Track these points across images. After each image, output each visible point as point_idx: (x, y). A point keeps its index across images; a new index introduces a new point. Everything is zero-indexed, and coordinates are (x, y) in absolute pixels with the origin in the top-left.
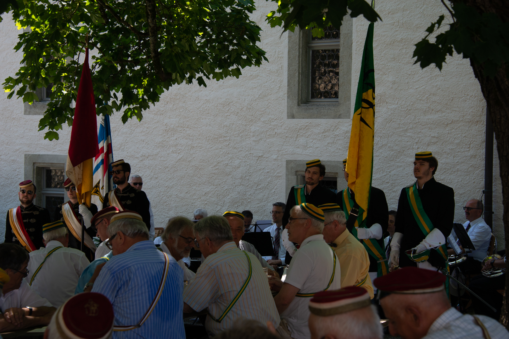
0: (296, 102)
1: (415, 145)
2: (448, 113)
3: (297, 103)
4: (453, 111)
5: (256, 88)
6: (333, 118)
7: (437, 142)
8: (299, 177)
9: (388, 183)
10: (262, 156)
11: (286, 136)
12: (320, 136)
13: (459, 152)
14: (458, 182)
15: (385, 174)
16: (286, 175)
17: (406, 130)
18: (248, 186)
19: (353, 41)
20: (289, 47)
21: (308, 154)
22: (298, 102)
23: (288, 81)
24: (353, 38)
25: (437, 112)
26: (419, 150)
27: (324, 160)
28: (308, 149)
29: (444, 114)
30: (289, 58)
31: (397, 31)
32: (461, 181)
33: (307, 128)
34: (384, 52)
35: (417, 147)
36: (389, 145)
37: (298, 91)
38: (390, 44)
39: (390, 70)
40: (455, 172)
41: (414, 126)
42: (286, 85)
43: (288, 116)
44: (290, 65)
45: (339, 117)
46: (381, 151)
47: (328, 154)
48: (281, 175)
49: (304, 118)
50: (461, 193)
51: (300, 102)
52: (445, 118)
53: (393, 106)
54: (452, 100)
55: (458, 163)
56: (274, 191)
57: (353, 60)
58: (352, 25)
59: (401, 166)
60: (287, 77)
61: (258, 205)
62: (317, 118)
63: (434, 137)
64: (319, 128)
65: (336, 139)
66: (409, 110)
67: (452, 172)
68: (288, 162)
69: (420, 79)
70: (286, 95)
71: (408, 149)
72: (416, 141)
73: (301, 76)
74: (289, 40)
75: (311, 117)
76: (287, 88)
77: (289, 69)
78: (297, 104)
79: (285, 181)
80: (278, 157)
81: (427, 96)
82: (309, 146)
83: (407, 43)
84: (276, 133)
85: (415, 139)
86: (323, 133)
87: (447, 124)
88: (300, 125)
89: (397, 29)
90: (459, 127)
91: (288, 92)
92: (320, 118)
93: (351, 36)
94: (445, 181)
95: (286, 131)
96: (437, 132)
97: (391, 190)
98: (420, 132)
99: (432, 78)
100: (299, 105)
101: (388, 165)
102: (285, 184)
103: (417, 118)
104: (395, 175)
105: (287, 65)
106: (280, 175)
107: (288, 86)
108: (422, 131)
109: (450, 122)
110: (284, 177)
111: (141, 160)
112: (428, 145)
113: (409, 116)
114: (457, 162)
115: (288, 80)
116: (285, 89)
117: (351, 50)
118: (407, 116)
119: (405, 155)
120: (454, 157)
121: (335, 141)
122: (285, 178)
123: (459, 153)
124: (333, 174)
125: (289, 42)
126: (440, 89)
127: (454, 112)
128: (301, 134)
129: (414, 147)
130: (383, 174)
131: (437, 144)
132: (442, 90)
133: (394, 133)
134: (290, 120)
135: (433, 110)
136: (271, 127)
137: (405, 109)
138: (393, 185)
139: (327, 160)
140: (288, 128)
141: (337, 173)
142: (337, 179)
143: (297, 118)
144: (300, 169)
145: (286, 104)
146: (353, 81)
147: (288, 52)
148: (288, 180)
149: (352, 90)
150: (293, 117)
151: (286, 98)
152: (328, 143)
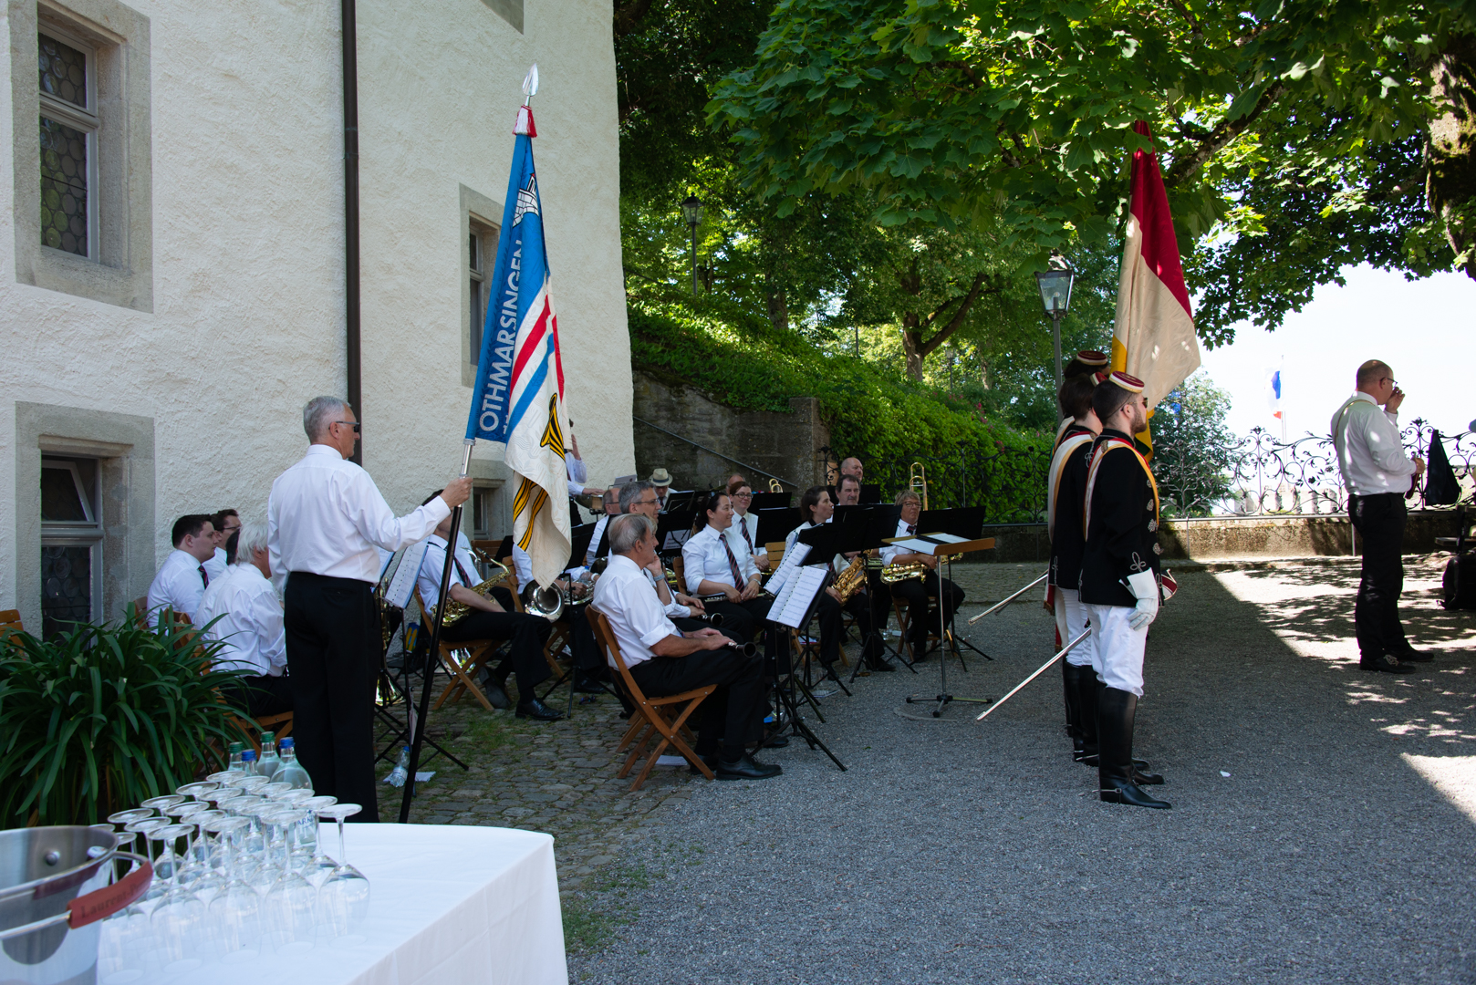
0: (37, 239)
4: (301, 334)
6: (121, 306)
7: (283, 391)
11: (15, 330)
12: (95, 344)
16: (17, 444)
17: (242, 360)
19: (153, 129)
20: (14, 80)
21: (70, 389)
23: (16, 175)
27: (106, 410)
28: (67, 376)
29: (290, 337)
30: (16, 109)
33: (64, 317)
34: (205, 180)
36: (219, 387)
38: (215, 166)
42: (11, 182)
43: (18, 274)
44: (18, 131)
45: (132, 304)
46: (205, 399)
47: (112, 396)
48: (5, 444)
49: (57, 290)
53: (224, 304)
59: (236, 436)
60: (11, 160)
62: (86, 295)
64: (93, 325)
65: (126, 359)
68: (22, 408)
70: (11, 213)
74: (12, 56)
75: (73, 290)
76: (11, 192)
77: (16, 140)
78: (39, 248)
79: (13, 461)
82: (68, 369)
86: (101, 337)
88: (49, 307)
89: (223, 140)
91: (16, 207)
92: (94, 299)
93: (149, 116)
95: (13, 316)
97: (223, 488)
98: (262, 367)
101: (218, 432)
102: (13, 472)
103: (258, 337)
105: (11, 126)
106: (1, 443)
107: (15, 188)
108: (264, 366)
110: (12, 450)
112: (273, 396)
115: (15, 170)
116: (8, 194)
118: (243, 330)
119: (240, 413)
121: (124, 364)
122: (14, 452)
124: (117, 448)
125: (13, 64)
128: (51, 333)
130: (214, 453)
134: (24, 286)
139: (111, 410)
140: (19, 310)
141: (131, 445)
142: (126, 462)
143: (41, 286)
144: (50, 429)
145: (11, 238)
146: (155, 225)
147: (14, 92)
148: (21, 460)
149: (154, 246)
150: (31, 280)
151: (11, 220)
152: (112, 368)
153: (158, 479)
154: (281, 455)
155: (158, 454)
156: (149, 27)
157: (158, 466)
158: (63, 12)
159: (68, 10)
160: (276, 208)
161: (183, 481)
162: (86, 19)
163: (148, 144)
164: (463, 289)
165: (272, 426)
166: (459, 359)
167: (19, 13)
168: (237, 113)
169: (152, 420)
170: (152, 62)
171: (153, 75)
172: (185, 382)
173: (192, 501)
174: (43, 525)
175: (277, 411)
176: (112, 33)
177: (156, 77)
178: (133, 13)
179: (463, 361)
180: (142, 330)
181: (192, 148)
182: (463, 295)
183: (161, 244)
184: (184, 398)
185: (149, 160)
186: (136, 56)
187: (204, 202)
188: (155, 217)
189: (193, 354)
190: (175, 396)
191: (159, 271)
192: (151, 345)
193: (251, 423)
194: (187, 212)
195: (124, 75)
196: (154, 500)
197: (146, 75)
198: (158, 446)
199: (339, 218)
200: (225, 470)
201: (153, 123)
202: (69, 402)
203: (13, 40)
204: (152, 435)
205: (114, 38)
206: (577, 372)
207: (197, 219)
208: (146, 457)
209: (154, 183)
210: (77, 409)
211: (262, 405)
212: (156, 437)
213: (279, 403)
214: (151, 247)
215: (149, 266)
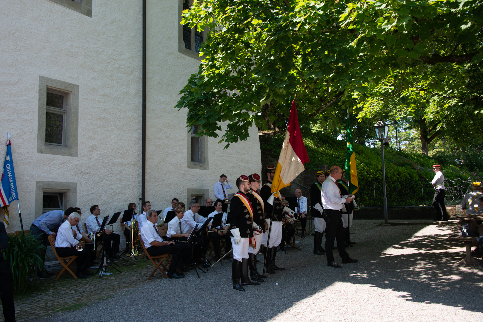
4: (126, 158)
5: (13, 128)
6: (68, 156)
7: (120, 173)
11: (36, 164)
12: (59, 166)
16: (36, 191)
17: (106, 167)
19: (79, 112)
20: (39, 107)
21: (51, 177)
23: (38, 128)
27: (62, 181)
28: (51, 174)
29: (123, 159)
30: (39, 113)
33: (51, 160)
34: (95, 122)
36: (98, 174)
38: (98, 118)
43: (38, 151)
44: (40, 118)
45: (71, 155)
46: (94, 177)
47: (64, 178)
48: (33, 191)
49: (49, 154)
50: (130, 200)
53: (100, 153)
57: (79, 123)
60: (37, 125)
62: (57, 154)
64: (59, 161)
68: (37, 182)
70: (37, 137)
74: (39, 101)
75: (54, 153)
76: (37, 132)
78: (44, 144)
79: (35, 195)
80: (30, 178)
82: (51, 172)
84: (28, 162)
86: (61, 164)
88: (46, 158)
89: (101, 111)
91: (38, 136)
92: (59, 155)
93: (78, 109)
95: (36, 161)
101: (98, 185)
102: (35, 197)
103: (112, 160)
106: (31, 191)
112: (116, 175)
116: (36, 133)
117: (78, 117)
121: (68, 170)
122: (35, 193)
124: (66, 190)
128: (47, 164)
130: (96, 190)
134: (39, 154)
136: (24, 157)
139: (64, 181)
140: (38, 159)
141: (70, 190)
142: (68, 194)
143: (44, 153)
144: (45, 187)
145: (37, 143)
146: (79, 135)
147: (39, 109)
148: (37, 194)
149: (78, 140)
150: (42, 152)
152: (64, 171)
153: (78, 198)
155: (78, 192)
156: (79, 88)
157: (78, 194)
158: (54, 88)
159: (55, 88)
160: (119, 126)
161: (86, 198)
162: (60, 89)
163: (77, 115)
164: (188, 141)
165: (116, 183)
166: (186, 160)
167: (41, 91)
168: (106, 104)
169: (76, 184)
170: (79, 96)
171: (79, 99)
172: (87, 173)
174: (43, 210)
175: (117, 179)
176: (68, 91)
177: (80, 99)
178: (74, 85)
179: (188, 161)
180: (74, 161)
181: (91, 115)
182: (188, 143)
183: (80, 140)
184: (87, 177)
185: (78, 119)
186: (74, 95)
187: (95, 128)
188: (79, 133)
189: (90, 166)
190: (84, 177)
191: (80, 146)
192: (76, 165)
193: (109, 182)
194: (89, 131)
195: (71, 100)
196: (76, 203)
197: (78, 99)
198: (78, 190)
199: (141, 127)
200: (99, 195)
201: (79, 110)
202: (51, 180)
203: (39, 97)
204: (76, 187)
205: (68, 92)
206: (236, 161)
207: (92, 132)
208: (74, 192)
209: (79, 125)
210: (53, 182)
211: (112, 178)
212: (77, 187)
213: (118, 177)
214: (77, 141)
215: (77, 145)
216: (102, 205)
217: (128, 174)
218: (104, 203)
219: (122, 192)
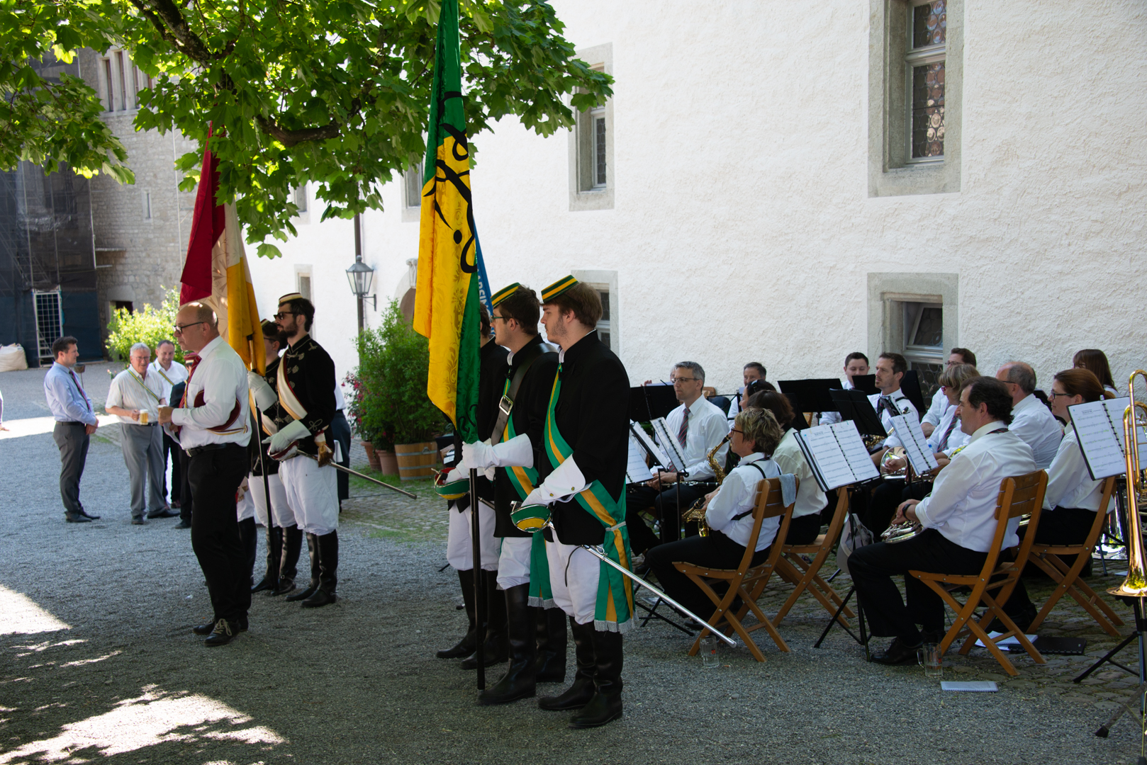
0: (880, 165)
1: (1064, 238)
2: (1122, 171)
3: (881, 167)
4: (1131, 165)
6: (935, 193)
7: (1102, 230)
8: (888, 303)
9: (1019, 313)
10: (834, 267)
11: (868, 228)
12: (916, 226)
13: (1140, 249)
14: (1137, 311)
15: (1014, 297)
16: (868, 300)
17: (1049, 210)
18: (816, 319)
19: (965, 42)
20: (870, 66)
21: (898, 260)
22: (884, 166)
23: (869, 129)
24: (965, 35)
25: (1103, 169)
26: (1070, 248)
27: (921, 272)
28: (899, 252)
29: (1114, 173)
30: (870, 85)
31: (1035, 11)
32: (1143, 310)
33: (896, 213)
35: (1067, 242)
36: (1021, 239)
37: (884, 146)
38: (1023, 40)
39: (1023, 92)
40: (1132, 291)
41: (1062, 201)
42: (867, 135)
43: (869, 193)
44: (871, 99)
45: (943, 189)
47: (927, 261)
48: (861, 300)
49: (891, 195)
50: (1142, 333)
51: (887, 166)
52: (1115, 180)
53: (1028, 163)
54: (1129, 143)
55: (1137, 274)
56: (851, 328)
57: (964, 79)
58: (963, 11)
59: (1041, 281)
60: (867, 120)
61: (830, 354)
62: (911, 193)
63: (1096, 221)
64: (914, 213)
65: (939, 232)
66: (1054, 169)
67: (1128, 292)
68: (871, 276)
69: (1073, 105)
70: (866, 155)
71: (1052, 248)
72: (1066, 230)
73: (890, 116)
74: (870, 52)
75: (901, 193)
77: (870, 105)
78: (881, 170)
79: (866, 310)
80: (856, 267)
81: (1084, 138)
82: (899, 247)
83: (1052, 34)
84: (853, 224)
85: (1065, 226)
86: (920, 220)
87: (1120, 194)
88: (886, 208)
89: (1035, 8)
90: (1140, 199)
91: (869, 148)
92: (915, 194)
93: (962, 33)
94: (1115, 310)
95: (866, 220)
96: (1101, 211)
97: (1024, 327)
98: (1073, 212)
99: (1094, 101)
100: (884, 171)
101: (1020, 279)
102: (867, 316)
103: (1068, 183)
104: (1030, 298)
105: (868, 98)
106: (859, 299)
107: (869, 137)
108: (1076, 210)
109: (1124, 190)
110: (865, 303)
111: (688, 277)
112: (1086, 238)
113: (1054, 181)
114: (1136, 271)
115: (869, 126)
116: (865, 142)
117: (962, 60)
118: (1050, 181)
119: (1048, 259)
120: (1131, 261)
121: (938, 236)
122: (866, 305)
123: (1141, 253)
125: (870, 56)
126: (1106, 121)
127: (1132, 168)
128: (889, 225)
129: (1062, 242)
130: (1012, 298)
131: (1103, 234)
132: (1111, 125)
133: (1029, 216)
134: (871, 199)
135: (1094, 166)
136: (846, 213)
137: (1048, 168)
138: (1028, 317)
139: (925, 271)
140: (869, 215)
141: (941, 296)
143: (883, 196)
144: (887, 288)
145: (866, 171)
146: (964, 120)
148: (870, 309)
149: (962, 137)
150: (876, 194)
151: (866, 160)
152: (928, 241)
153: (960, 321)
154: (1093, 296)
155: (960, 301)
157: (959, 310)
161: (983, 321)
169: (957, 277)
172: (988, 240)
173: (992, 337)
175: (1089, 252)
180: (950, 204)
183: (968, 133)
184: (988, 253)
188: (962, 114)
189: (995, 216)
190: (980, 253)
191: (965, 156)
193: (1058, 268)
194: (996, 95)
196: (957, 337)
198: (960, 296)
202: (898, 270)
203: (870, 40)
204: (956, 287)
207: (1005, 97)
208: (951, 304)
209: (964, 86)
210: (902, 274)
211: (1072, 248)
212: (959, 289)
213: (1094, 244)
214: (959, 139)
215: (959, 154)
216: (1037, 347)
217: (1137, 228)
218: (1040, 342)
219: (1109, 304)
